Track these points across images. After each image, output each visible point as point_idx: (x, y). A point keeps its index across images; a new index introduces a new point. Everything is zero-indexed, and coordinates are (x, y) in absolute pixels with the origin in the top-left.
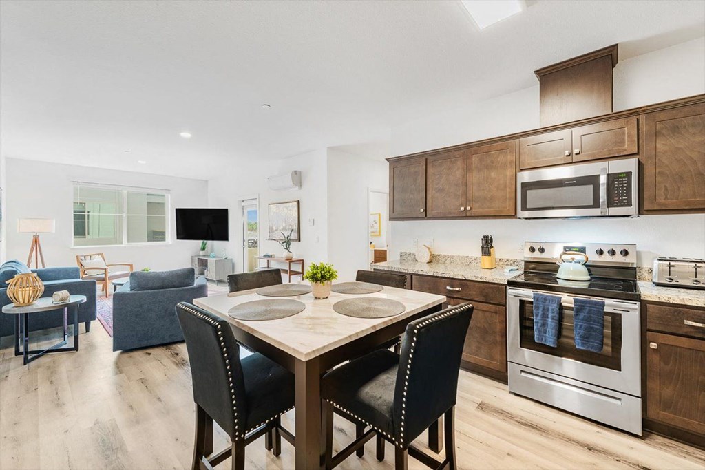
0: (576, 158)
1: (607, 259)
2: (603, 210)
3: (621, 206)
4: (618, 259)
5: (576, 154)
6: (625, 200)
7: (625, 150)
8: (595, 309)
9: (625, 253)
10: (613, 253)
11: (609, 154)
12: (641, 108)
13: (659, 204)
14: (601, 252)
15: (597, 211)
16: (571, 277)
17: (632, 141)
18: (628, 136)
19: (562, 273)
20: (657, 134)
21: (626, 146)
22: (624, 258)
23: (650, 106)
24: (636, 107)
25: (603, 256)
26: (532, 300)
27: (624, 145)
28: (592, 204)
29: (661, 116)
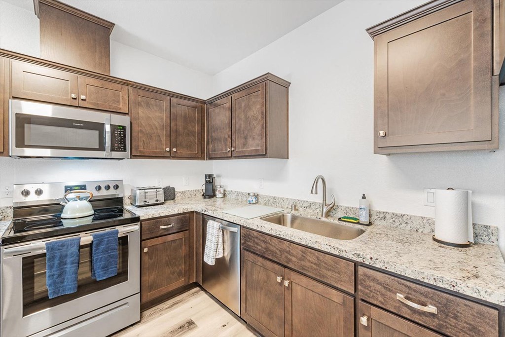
0: (82, 104)
1: (104, 193)
2: (107, 154)
3: (119, 151)
4: (112, 192)
5: (82, 100)
6: (122, 146)
7: (120, 109)
8: (112, 238)
9: (116, 187)
10: (108, 188)
11: (110, 108)
12: (130, 81)
13: (140, 152)
14: (99, 188)
15: (102, 154)
16: (77, 214)
17: (125, 104)
18: (123, 99)
19: (69, 213)
20: (139, 104)
21: (121, 106)
22: (116, 191)
23: (135, 83)
24: (127, 79)
25: (101, 191)
26: (45, 251)
27: (120, 105)
28: (98, 147)
29: (141, 92)
